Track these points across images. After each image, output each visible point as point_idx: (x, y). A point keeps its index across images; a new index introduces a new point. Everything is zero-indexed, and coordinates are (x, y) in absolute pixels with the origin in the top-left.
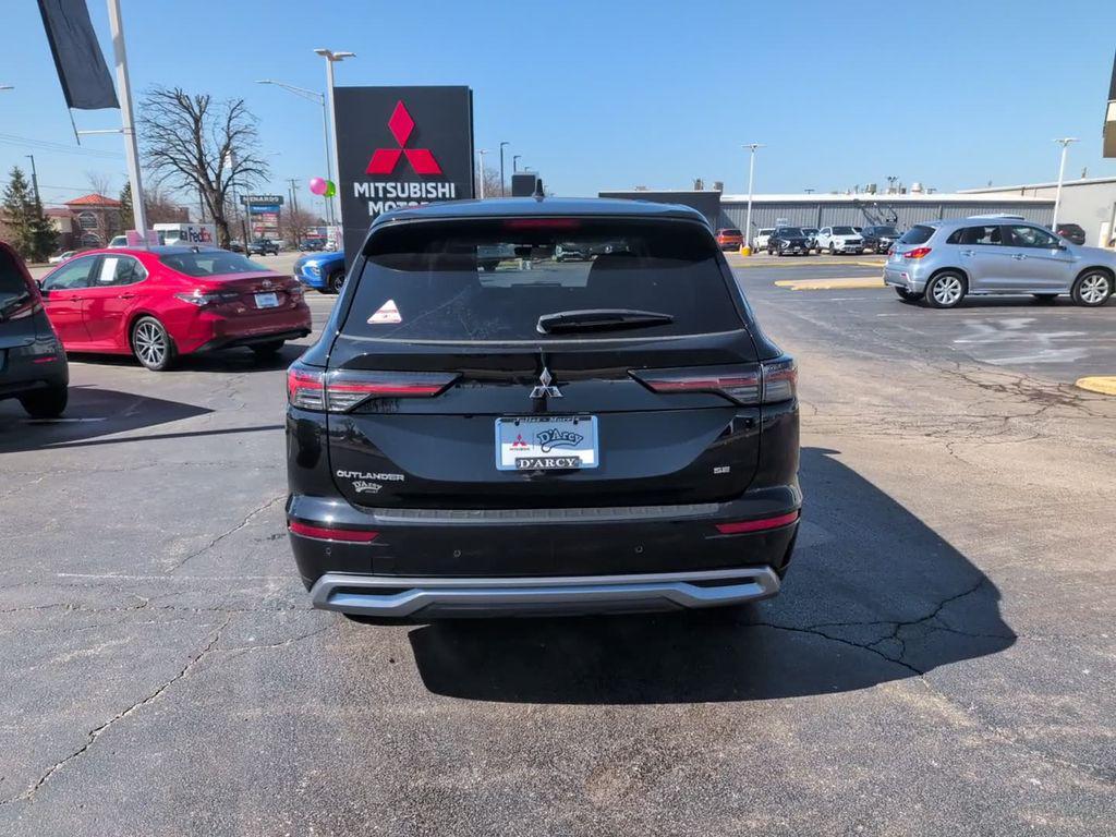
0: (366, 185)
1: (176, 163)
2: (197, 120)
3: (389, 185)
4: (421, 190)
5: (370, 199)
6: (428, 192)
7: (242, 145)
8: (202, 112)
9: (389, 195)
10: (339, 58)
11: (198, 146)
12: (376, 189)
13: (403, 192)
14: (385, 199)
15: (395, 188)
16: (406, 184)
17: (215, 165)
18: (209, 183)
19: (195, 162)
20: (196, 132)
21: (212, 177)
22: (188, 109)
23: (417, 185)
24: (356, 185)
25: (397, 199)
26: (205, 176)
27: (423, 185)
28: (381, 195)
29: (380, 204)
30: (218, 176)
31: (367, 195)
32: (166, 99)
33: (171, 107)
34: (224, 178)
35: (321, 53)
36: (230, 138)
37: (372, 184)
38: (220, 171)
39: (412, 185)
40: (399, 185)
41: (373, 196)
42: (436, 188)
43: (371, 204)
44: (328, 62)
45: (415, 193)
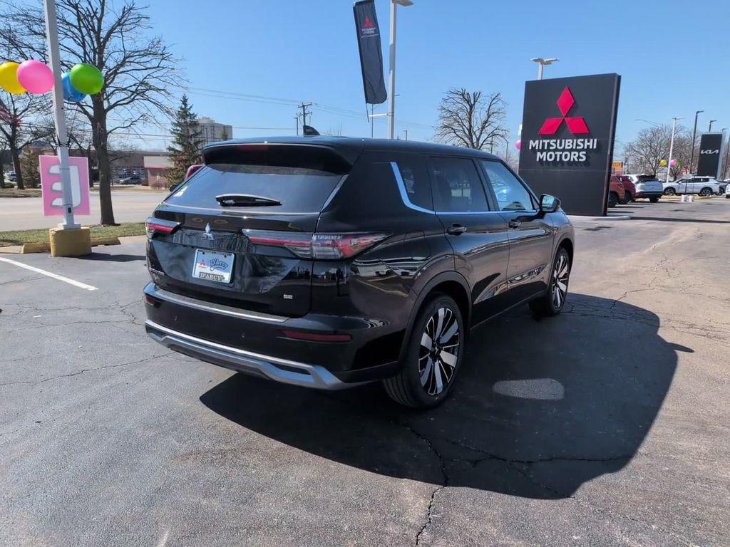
0: (537, 142)
1: (455, 133)
2: (471, 107)
3: (552, 142)
4: (572, 144)
5: (539, 150)
6: (577, 145)
7: (494, 120)
8: (475, 102)
9: (551, 148)
10: (549, 63)
11: (470, 122)
12: (543, 144)
13: (560, 145)
14: (548, 150)
15: (556, 143)
16: (563, 141)
17: (478, 133)
18: (473, 144)
19: (467, 132)
20: (470, 113)
21: (475, 140)
22: (468, 102)
23: (571, 141)
24: (531, 142)
25: (556, 150)
26: (471, 139)
27: (575, 140)
28: (546, 148)
29: (545, 153)
30: (478, 139)
31: (537, 148)
32: (457, 96)
33: (459, 100)
34: (481, 142)
35: (535, 61)
36: (489, 116)
37: (541, 141)
38: (480, 136)
39: (567, 141)
40: (559, 141)
41: (540, 148)
42: (583, 142)
43: (539, 154)
44: (540, 66)
45: (569, 146)
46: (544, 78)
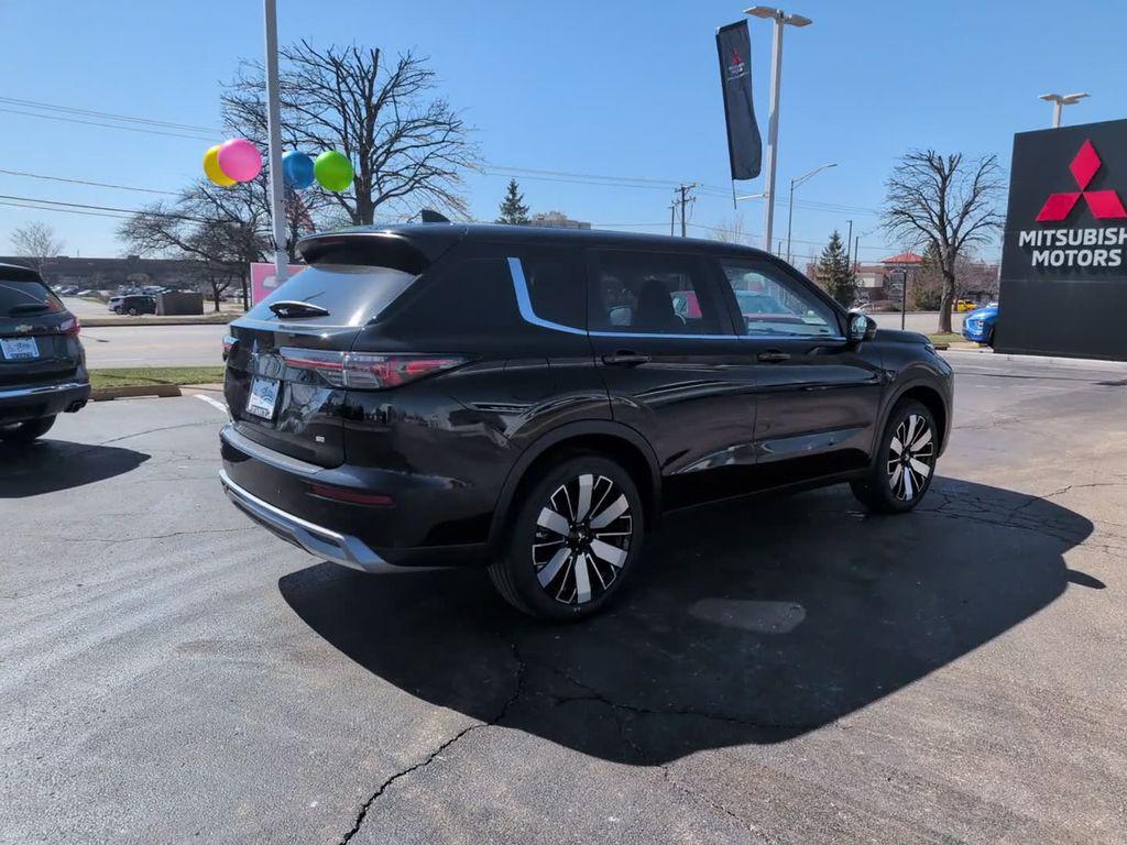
0: (1033, 233)
1: (914, 221)
2: (945, 179)
3: (1059, 233)
4: (1097, 236)
5: (1036, 248)
6: (1105, 238)
7: (985, 200)
8: (951, 170)
9: (1058, 244)
10: (1072, 101)
11: (942, 204)
12: (1045, 237)
13: (1075, 239)
14: (1053, 247)
15: (1067, 235)
16: (1080, 232)
17: (955, 222)
18: (946, 240)
19: (936, 220)
20: (943, 190)
21: (949, 232)
22: (940, 170)
23: (1094, 231)
24: (1023, 234)
25: (1068, 247)
26: (943, 231)
27: (1101, 231)
28: (1048, 243)
29: (1046, 253)
30: (955, 232)
31: (1033, 244)
32: (919, 162)
33: (921, 169)
34: (960, 235)
35: (1047, 98)
36: (975, 196)
37: (1040, 233)
38: (959, 226)
39: (1087, 231)
40: (1072, 232)
41: (1039, 244)
42: (1117, 234)
43: (1036, 254)
44: (1056, 107)
45: (1090, 240)
46: (1062, 125)
